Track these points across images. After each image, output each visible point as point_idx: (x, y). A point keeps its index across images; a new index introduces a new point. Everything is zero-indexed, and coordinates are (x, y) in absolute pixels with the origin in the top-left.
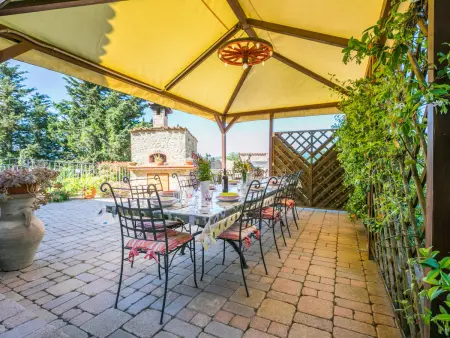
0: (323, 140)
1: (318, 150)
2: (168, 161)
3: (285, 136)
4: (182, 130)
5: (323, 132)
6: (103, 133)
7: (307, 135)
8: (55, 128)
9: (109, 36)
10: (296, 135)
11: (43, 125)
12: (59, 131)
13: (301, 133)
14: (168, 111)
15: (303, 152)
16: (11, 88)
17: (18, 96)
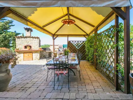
0: (80, 43)
1: (79, 46)
2: (32, 48)
3: (71, 42)
4: (38, 38)
5: (80, 41)
7: (77, 42)
9: (35, 12)
10: (74, 42)
13: (75, 41)
14: (31, 31)
15: (76, 46)
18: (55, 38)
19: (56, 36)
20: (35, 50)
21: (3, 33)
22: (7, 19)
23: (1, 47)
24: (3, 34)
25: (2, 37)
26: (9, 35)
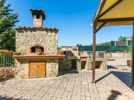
18: (97, 28)
19: (102, 23)
20: (50, 55)
21: (6, 30)
22: (11, 13)
23: (2, 49)
24: (6, 32)
25: (4, 35)
26: (12, 33)
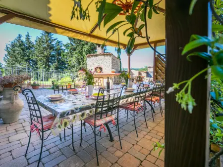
2: (103, 71)
4: (110, 55)
6: (82, 57)
8: (64, 56)
11: (59, 54)
12: (65, 57)
16: (48, 39)
17: (51, 42)
